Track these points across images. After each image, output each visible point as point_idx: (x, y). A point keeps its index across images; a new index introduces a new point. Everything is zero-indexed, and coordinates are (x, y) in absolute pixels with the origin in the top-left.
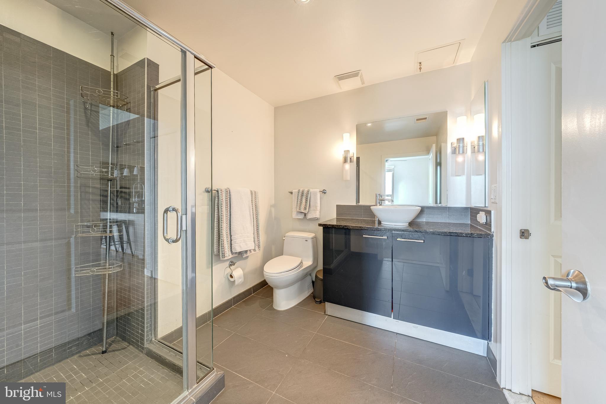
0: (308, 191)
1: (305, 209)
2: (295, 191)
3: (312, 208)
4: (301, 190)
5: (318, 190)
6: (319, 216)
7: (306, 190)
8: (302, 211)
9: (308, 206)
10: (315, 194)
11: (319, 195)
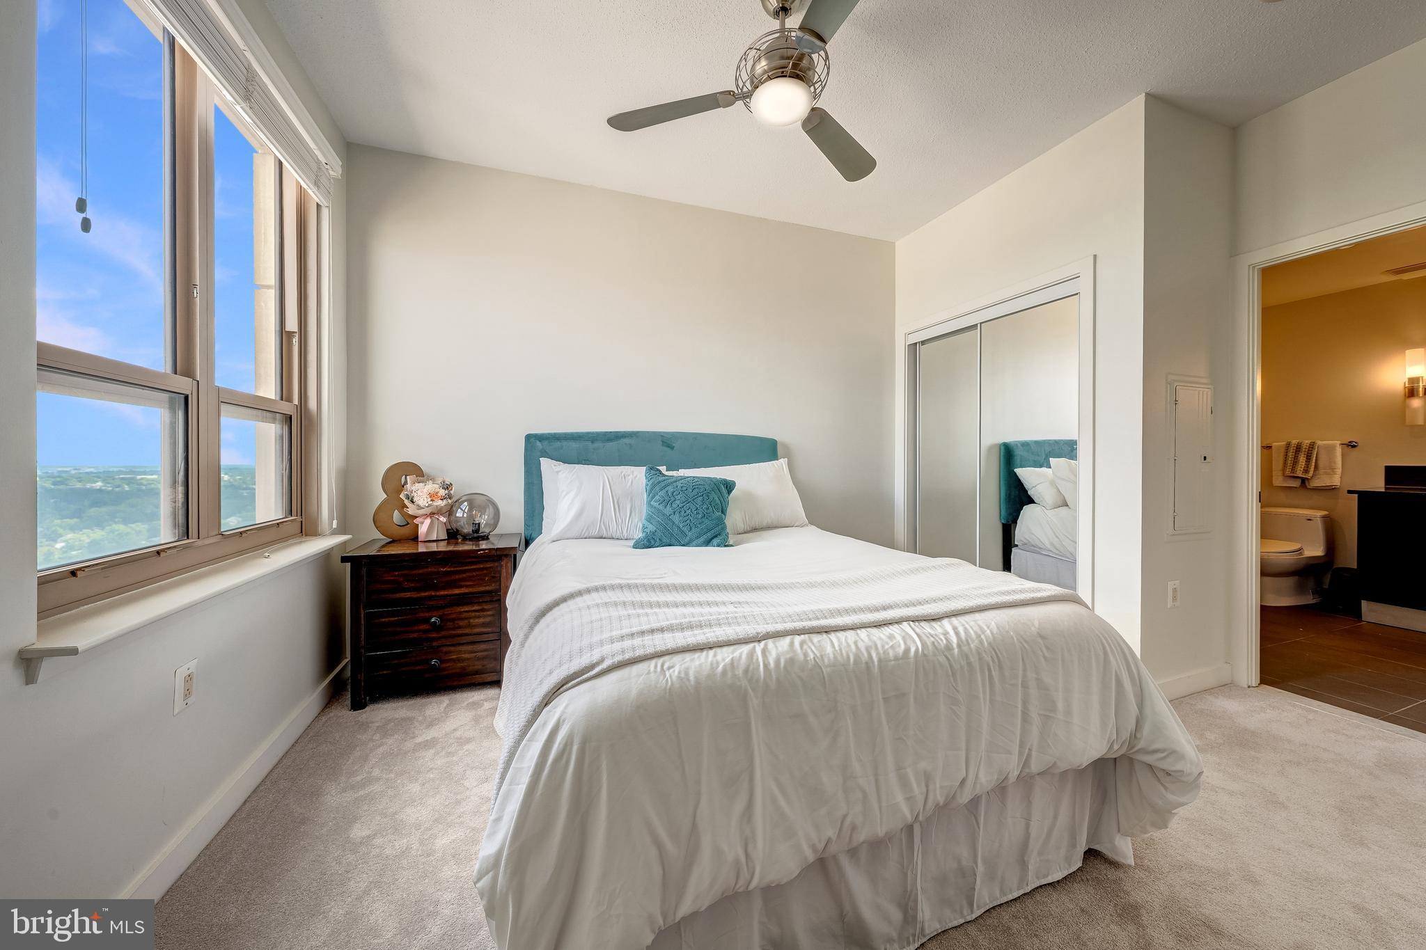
0: (1312, 446)
1: (1306, 471)
2: (1278, 444)
3: (1321, 471)
4: (1294, 442)
5: (1339, 442)
6: (1339, 484)
7: (1306, 442)
8: (1299, 473)
9: (1313, 467)
10: (1331, 449)
11: (1339, 451)
